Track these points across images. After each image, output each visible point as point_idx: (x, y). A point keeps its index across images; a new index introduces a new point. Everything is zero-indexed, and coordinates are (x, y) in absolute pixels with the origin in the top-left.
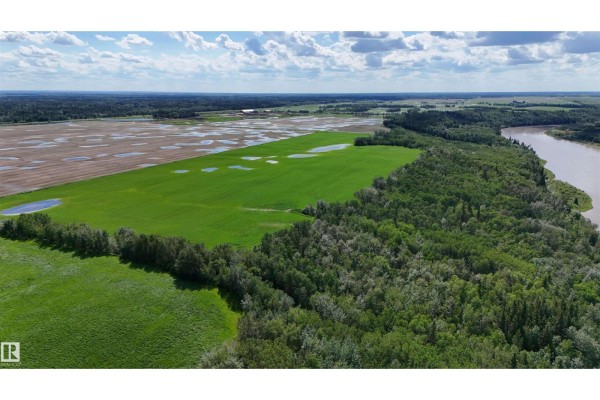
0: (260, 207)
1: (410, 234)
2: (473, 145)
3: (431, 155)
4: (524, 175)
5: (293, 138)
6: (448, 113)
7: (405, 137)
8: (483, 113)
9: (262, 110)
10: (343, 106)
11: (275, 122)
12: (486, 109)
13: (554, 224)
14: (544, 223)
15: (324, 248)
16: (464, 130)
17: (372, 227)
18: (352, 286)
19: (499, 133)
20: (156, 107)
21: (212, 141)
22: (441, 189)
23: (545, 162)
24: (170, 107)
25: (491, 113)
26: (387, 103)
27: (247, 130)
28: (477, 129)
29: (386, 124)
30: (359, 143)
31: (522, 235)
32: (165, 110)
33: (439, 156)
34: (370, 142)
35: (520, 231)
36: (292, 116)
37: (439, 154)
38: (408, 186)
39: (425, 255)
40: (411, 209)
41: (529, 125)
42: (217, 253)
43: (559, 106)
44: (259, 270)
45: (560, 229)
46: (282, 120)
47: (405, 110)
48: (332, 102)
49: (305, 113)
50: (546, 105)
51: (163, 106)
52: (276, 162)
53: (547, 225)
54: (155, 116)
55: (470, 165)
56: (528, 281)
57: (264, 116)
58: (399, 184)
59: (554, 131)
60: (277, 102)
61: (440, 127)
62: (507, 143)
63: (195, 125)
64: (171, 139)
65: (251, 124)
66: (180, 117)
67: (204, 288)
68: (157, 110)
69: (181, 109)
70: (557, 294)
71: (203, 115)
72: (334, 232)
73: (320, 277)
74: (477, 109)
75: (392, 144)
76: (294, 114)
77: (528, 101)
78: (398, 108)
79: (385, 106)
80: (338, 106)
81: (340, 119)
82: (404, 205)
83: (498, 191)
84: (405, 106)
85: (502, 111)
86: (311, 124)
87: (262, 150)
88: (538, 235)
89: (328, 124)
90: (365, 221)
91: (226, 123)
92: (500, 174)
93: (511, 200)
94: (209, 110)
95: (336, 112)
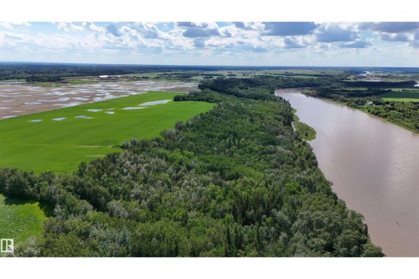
0: (89, 145)
1: (190, 158)
2: (252, 100)
3: (220, 107)
4: (277, 119)
5: (131, 96)
6: (242, 79)
7: (208, 95)
8: (265, 80)
9: (115, 76)
10: (175, 74)
11: (122, 85)
12: (267, 77)
13: (285, 149)
14: (280, 148)
15: (125, 170)
16: (251, 91)
17: (165, 154)
18: (140, 194)
19: (273, 93)
20: (30, 73)
21: (68, 99)
22: (219, 129)
23: (295, 111)
24: (41, 73)
25: (270, 80)
26: (206, 73)
27: (98, 90)
28: (259, 91)
29: (200, 87)
30: (177, 99)
31: (264, 156)
32: (36, 75)
33: (225, 108)
34: (184, 99)
35: (263, 154)
36: (136, 80)
37: (225, 106)
38: (198, 128)
39: (196, 171)
40: (195, 142)
41: (292, 87)
42: (42, 178)
43: (311, 75)
44: (72, 187)
45: (289, 151)
46: (127, 83)
47: (215, 78)
48: (169, 71)
49: (147, 78)
50: (304, 75)
51: (36, 73)
52: (112, 113)
53: (281, 149)
54: (28, 80)
55: (244, 113)
56: (257, 183)
57: (115, 80)
58: (192, 126)
59: (306, 91)
60: (128, 71)
61: (236, 89)
62: (275, 99)
63: (58, 87)
64: (35, 97)
65: (103, 86)
66: (48, 81)
67: (28, 203)
68: (31, 75)
69: (51, 75)
70: (273, 190)
71: (67, 79)
72: (136, 159)
73: (118, 190)
74: (261, 77)
75: (199, 100)
76: (138, 79)
77: (294, 72)
78: (211, 76)
79: (204, 75)
80: (172, 74)
81: (170, 83)
82: (191, 140)
83: (257, 129)
84: (216, 75)
85: (277, 78)
86: (148, 86)
87: (106, 105)
88: (273, 155)
89: (161, 86)
90: (162, 151)
91: (85, 86)
92: (262, 118)
93: (263, 135)
94: (73, 76)
95: (169, 78)
